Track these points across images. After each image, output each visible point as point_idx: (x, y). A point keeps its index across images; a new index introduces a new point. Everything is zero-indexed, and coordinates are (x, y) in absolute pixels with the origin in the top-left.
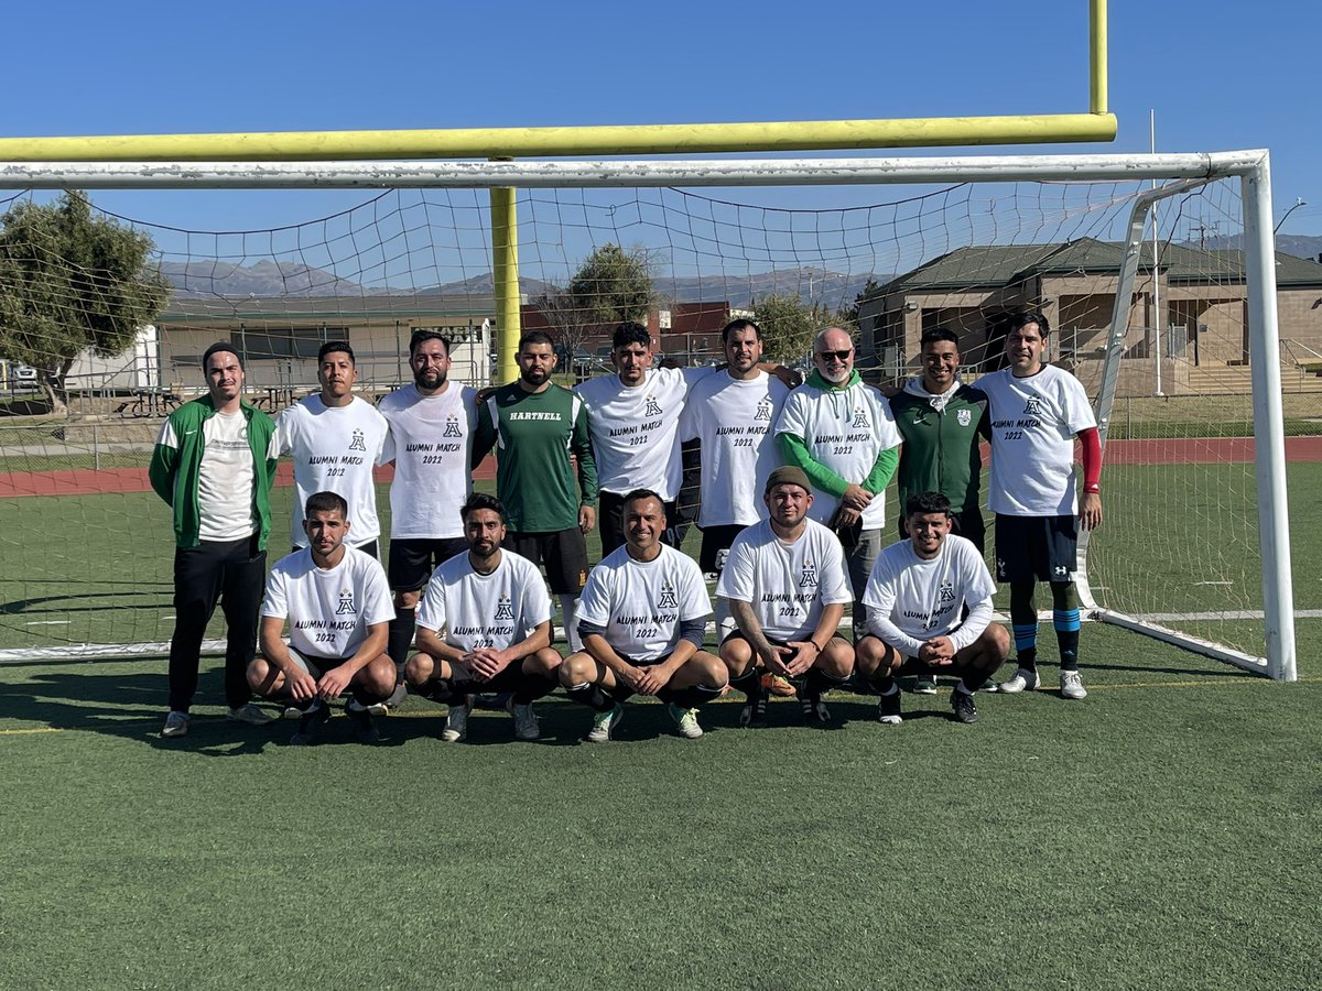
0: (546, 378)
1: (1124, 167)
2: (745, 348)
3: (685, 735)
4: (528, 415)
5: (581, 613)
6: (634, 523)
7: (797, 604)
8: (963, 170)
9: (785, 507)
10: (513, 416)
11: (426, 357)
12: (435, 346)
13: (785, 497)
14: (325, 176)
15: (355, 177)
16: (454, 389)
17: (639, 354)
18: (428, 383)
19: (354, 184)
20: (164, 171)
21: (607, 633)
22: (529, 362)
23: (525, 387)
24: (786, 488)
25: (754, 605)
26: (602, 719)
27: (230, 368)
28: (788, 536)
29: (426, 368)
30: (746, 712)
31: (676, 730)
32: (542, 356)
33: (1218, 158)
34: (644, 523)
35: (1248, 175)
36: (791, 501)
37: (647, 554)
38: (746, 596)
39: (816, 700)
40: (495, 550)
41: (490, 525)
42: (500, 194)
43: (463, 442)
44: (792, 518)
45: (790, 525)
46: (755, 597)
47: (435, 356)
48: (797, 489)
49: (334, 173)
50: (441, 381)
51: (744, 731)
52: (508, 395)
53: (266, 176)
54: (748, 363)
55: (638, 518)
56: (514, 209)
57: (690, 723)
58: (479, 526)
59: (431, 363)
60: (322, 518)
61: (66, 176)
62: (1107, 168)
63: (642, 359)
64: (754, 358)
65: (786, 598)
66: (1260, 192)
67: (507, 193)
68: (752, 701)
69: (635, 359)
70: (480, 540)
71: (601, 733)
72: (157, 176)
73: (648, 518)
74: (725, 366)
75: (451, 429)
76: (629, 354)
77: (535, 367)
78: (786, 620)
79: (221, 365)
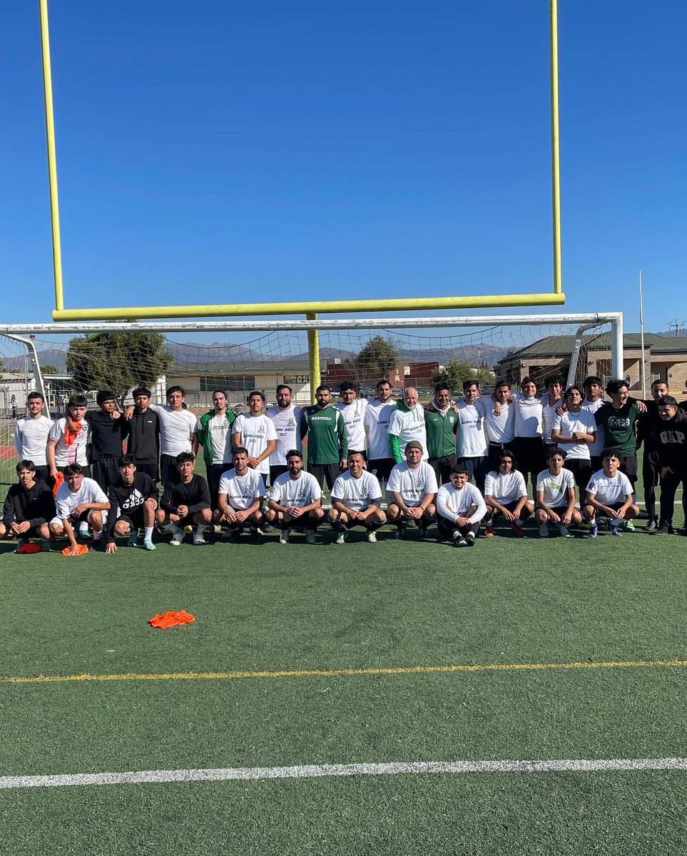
0: (327, 403)
1: (562, 320)
2: (385, 391)
3: (370, 542)
4: (318, 418)
5: (333, 494)
6: (352, 464)
7: (416, 493)
8: (498, 321)
9: (413, 456)
10: (313, 418)
11: (282, 395)
12: (286, 391)
13: (413, 453)
14: (250, 327)
15: (261, 327)
16: (292, 407)
17: (350, 393)
18: (282, 405)
19: (261, 329)
20: (190, 325)
21: (342, 501)
22: (320, 398)
23: (319, 407)
24: (413, 449)
25: (400, 493)
26: (341, 535)
27: (221, 399)
28: (413, 468)
29: (282, 399)
30: (397, 534)
31: (367, 540)
32: (325, 395)
33: (601, 315)
34: (356, 463)
35: (614, 322)
36: (415, 454)
37: (357, 476)
38: (397, 490)
39: (425, 529)
40: (299, 471)
41: (297, 462)
42: (311, 332)
43: (295, 428)
44: (416, 461)
45: (415, 463)
46: (401, 491)
47: (286, 395)
48: (417, 450)
49: (253, 326)
50: (288, 404)
51: (396, 540)
52: (312, 410)
53: (228, 327)
54: (386, 397)
55: (353, 462)
56: (317, 338)
57: (372, 537)
58: (293, 463)
59: (284, 397)
60: (239, 457)
61: (154, 328)
62: (556, 320)
63: (352, 395)
64: (389, 395)
65: (413, 491)
66: (618, 329)
67: (314, 333)
68: (399, 529)
69: (349, 396)
70: (293, 468)
71: (341, 540)
72: (187, 327)
73: (357, 462)
74: (378, 398)
75: (290, 423)
76: (347, 393)
77: (322, 399)
78: (412, 499)
79: (217, 397)
